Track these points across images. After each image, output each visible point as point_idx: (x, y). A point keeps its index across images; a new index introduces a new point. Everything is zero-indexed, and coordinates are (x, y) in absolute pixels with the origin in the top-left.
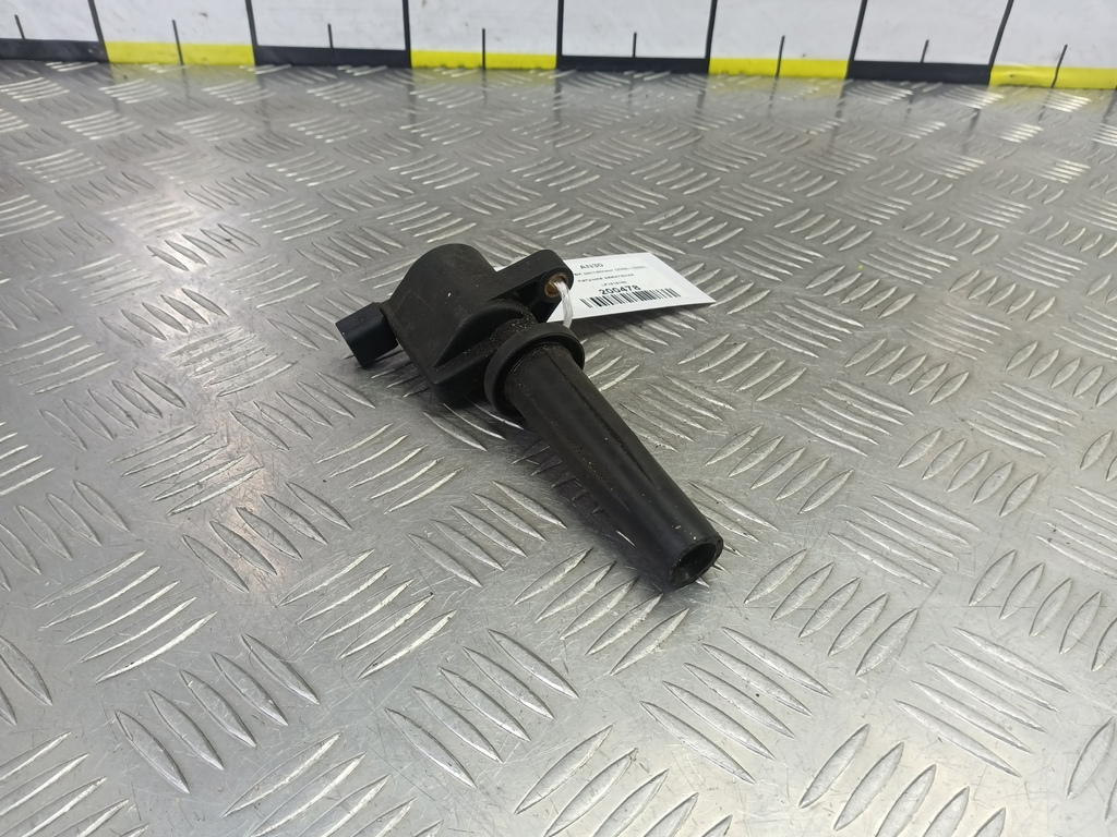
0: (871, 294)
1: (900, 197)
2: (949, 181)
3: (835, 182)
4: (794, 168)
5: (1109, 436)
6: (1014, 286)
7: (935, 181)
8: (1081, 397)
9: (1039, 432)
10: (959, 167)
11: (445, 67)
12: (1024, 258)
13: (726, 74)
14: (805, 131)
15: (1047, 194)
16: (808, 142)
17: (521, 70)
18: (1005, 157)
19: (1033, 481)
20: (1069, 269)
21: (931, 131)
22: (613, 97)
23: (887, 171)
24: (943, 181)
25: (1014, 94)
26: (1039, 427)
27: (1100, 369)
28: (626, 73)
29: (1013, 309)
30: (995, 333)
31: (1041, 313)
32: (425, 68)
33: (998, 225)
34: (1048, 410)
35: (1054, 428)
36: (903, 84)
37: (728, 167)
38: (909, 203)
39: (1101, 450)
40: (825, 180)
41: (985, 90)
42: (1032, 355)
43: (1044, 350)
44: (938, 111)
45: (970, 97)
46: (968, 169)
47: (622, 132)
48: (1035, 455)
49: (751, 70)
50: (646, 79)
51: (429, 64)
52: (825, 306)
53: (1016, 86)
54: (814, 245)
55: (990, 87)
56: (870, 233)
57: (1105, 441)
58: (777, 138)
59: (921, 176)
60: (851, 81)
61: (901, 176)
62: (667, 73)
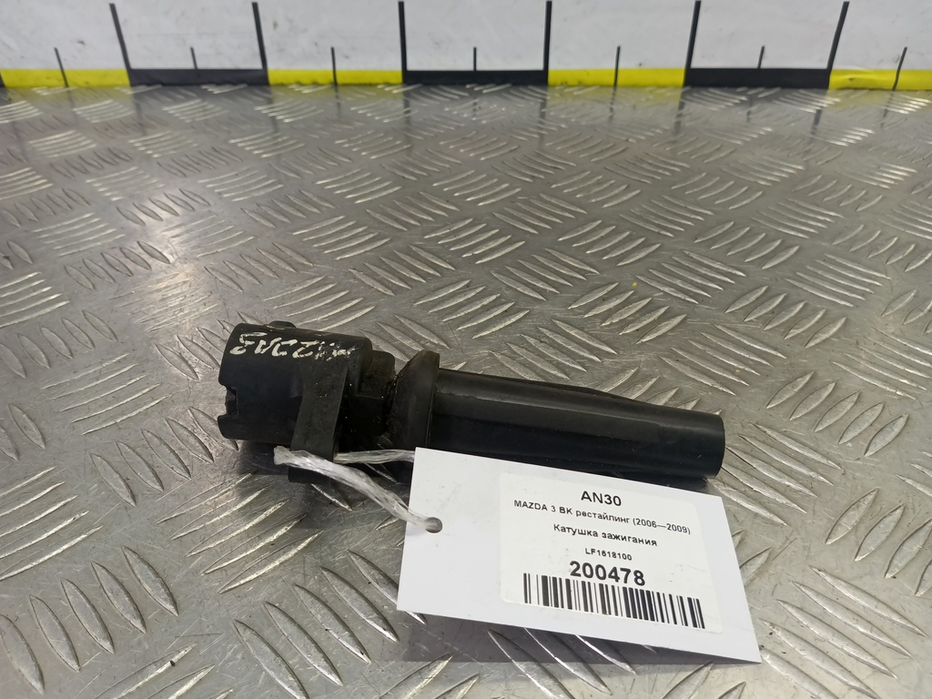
0: (637, 315)
1: (701, 207)
2: (760, 187)
3: (638, 192)
4: (600, 177)
5: (870, 498)
6: (801, 306)
7: (745, 189)
8: (850, 444)
9: (785, 491)
10: (776, 173)
11: (300, 84)
12: (820, 272)
13: (565, 85)
14: (624, 139)
15: (864, 200)
16: (623, 151)
17: (371, 85)
18: (827, 162)
19: (760, 560)
20: (869, 285)
21: (755, 136)
22: (447, 109)
23: (696, 179)
24: (753, 187)
25: (852, 97)
26: (787, 483)
27: (879, 408)
28: (468, 86)
29: (794, 332)
30: (764, 362)
31: (824, 336)
32: (282, 85)
33: (800, 235)
34: (803, 461)
35: (805, 487)
36: (740, 90)
37: (533, 177)
38: (709, 213)
39: (857, 518)
40: (628, 189)
41: (824, 94)
42: (802, 389)
43: (818, 383)
44: (769, 115)
45: (806, 102)
46: (784, 175)
47: (442, 143)
48: (773, 523)
49: (589, 80)
50: (485, 91)
51: (285, 81)
52: (582, 329)
53: (856, 89)
54: (592, 260)
55: (829, 91)
56: (658, 245)
57: (864, 505)
58: (593, 147)
59: (732, 183)
60: (688, 88)
61: (709, 184)
62: (508, 85)
